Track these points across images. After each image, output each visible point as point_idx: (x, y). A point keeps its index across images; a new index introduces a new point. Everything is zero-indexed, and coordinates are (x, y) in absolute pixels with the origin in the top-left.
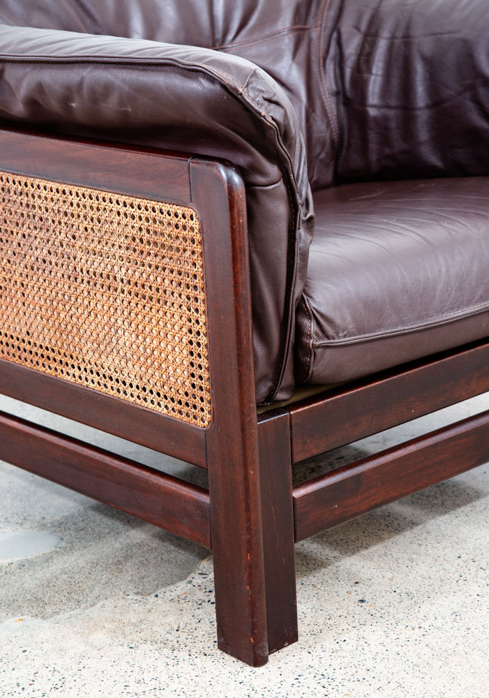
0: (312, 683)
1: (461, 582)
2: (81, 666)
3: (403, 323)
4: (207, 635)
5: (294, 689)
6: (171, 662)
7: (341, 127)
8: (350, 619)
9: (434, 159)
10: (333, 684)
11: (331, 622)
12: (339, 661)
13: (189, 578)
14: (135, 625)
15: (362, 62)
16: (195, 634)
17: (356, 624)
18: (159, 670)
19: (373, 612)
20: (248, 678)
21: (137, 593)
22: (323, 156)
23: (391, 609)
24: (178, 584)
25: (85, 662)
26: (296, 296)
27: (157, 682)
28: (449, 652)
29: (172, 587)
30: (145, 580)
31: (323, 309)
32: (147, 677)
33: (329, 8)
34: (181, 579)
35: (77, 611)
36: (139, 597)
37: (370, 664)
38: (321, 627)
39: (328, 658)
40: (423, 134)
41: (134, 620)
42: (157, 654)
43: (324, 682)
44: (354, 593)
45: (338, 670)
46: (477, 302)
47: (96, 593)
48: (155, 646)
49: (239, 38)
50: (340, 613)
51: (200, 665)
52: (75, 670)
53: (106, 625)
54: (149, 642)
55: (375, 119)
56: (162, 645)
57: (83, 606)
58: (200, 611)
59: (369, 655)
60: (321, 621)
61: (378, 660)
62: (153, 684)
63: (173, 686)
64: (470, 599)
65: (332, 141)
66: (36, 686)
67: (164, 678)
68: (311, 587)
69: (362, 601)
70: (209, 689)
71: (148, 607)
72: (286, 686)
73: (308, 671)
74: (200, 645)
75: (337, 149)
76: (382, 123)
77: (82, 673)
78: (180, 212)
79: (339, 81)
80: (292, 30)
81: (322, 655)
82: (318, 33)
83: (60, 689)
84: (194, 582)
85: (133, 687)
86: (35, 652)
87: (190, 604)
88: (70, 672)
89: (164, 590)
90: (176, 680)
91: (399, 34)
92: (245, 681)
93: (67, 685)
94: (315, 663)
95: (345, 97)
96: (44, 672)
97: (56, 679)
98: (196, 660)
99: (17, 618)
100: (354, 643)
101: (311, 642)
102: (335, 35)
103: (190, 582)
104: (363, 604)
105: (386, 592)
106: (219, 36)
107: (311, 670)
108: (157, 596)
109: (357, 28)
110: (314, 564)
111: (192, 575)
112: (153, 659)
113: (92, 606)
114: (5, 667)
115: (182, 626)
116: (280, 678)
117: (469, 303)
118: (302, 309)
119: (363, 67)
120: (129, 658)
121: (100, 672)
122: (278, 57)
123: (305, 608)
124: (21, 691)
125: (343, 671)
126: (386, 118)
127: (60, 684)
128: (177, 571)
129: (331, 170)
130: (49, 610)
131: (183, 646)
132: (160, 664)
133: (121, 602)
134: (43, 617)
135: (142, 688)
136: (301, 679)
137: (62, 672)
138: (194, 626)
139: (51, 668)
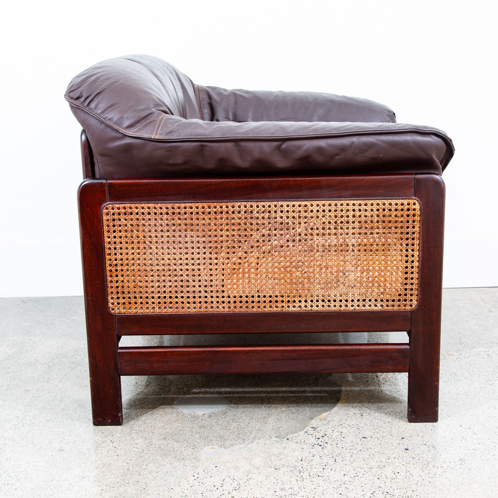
1: (463, 441)
2: (248, 478)
4: (318, 465)
6: (299, 479)
8: (401, 460)
11: (389, 461)
12: (396, 485)
13: (306, 430)
14: (277, 456)
16: (312, 463)
17: (404, 463)
18: (293, 483)
19: (414, 456)
21: (277, 437)
23: (424, 455)
24: (299, 433)
25: (250, 475)
28: (460, 483)
29: (296, 435)
30: (280, 429)
32: (286, 487)
34: (301, 430)
35: (244, 445)
36: (278, 439)
37: (414, 487)
38: (384, 464)
39: (390, 482)
41: (276, 453)
42: (291, 474)
44: (401, 444)
45: (396, 489)
47: (253, 435)
48: (290, 469)
50: (394, 456)
51: (316, 482)
52: (245, 480)
53: (260, 454)
54: (286, 467)
56: (294, 469)
57: (247, 442)
58: (313, 450)
59: (413, 482)
60: (384, 460)
61: (419, 485)
62: (290, 491)
63: (302, 493)
64: (470, 451)
66: (224, 487)
67: (296, 488)
68: (377, 439)
69: (407, 449)
71: (284, 445)
73: (378, 490)
74: (315, 470)
77: (249, 482)
81: (386, 480)
83: (238, 490)
84: (309, 431)
85: (279, 493)
86: (222, 468)
87: (308, 445)
88: (243, 481)
89: (292, 436)
90: (303, 490)
92: (343, 493)
93: (242, 488)
94: (382, 485)
96: (228, 480)
97: (235, 484)
98: (313, 479)
99: (210, 447)
100: (404, 475)
101: (379, 472)
103: (306, 432)
104: (407, 451)
105: (421, 444)
107: (380, 489)
108: (288, 439)
111: (307, 428)
112: (289, 476)
113: (252, 443)
114: (206, 475)
115: (304, 458)
116: (363, 493)
120: (275, 475)
121: (259, 483)
124: (216, 490)
125: (399, 491)
127: (237, 487)
128: (298, 425)
130: (228, 443)
131: (305, 470)
132: (293, 479)
133: (268, 442)
134: (225, 447)
135: (284, 493)
136: (375, 494)
137: (238, 480)
138: (311, 458)
139: (232, 478)
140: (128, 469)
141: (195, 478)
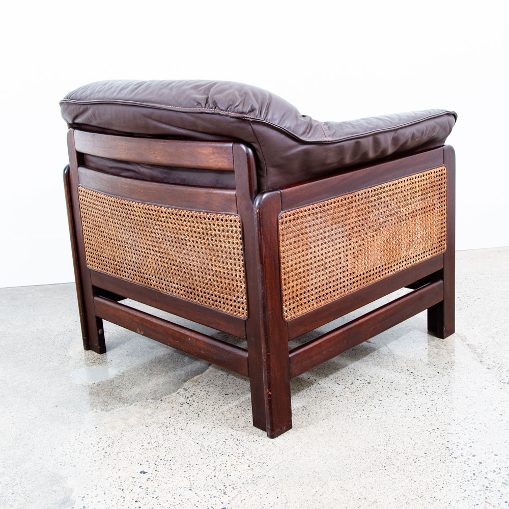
0: (231, 443)
2: (122, 435)
4: (183, 420)
5: (222, 447)
6: (165, 433)
10: (242, 444)
11: (244, 413)
13: (178, 391)
14: (150, 415)
16: (178, 419)
18: (159, 437)
20: (201, 441)
21: (152, 399)
24: (173, 394)
25: (124, 433)
27: (157, 443)
28: (299, 426)
29: (169, 396)
30: (157, 392)
32: (153, 441)
34: (174, 392)
35: (123, 408)
36: (153, 401)
38: (239, 415)
41: (149, 412)
42: (159, 429)
43: (237, 442)
45: (244, 436)
48: (159, 425)
51: (179, 435)
52: (119, 437)
53: (136, 415)
54: (155, 424)
56: (162, 425)
57: (126, 405)
58: (182, 408)
60: (239, 412)
62: (156, 444)
63: (165, 445)
64: (311, 399)
66: (100, 445)
67: (161, 441)
68: (236, 395)
70: (182, 447)
71: (157, 406)
72: (219, 445)
73: (230, 437)
74: (180, 425)
77: (122, 438)
81: (238, 429)
83: (111, 447)
84: (180, 392)
85: (146, 446)
86: (101, 428)
87: (177, 404)
88: (117, 438)
89: (165, 397)
90: (167, 442)
92: (200, 442)
93: (115, 444)
96: (104, 438)
97: (109, 442)
98: (177, 432)
99: (94, 411)
101: (233, 423)
103: (178, 393)
107: (232, 437)
108: (162, 400)
111: (180, 389)
112: (157, 432)
113: (130, 405)
114: (86, 435)
115: (172, 415)
116: (217, 441)
120: (145, 432)
121: (131, 439)
124: (93, 447)
127: (111, 444)
128: (172, 388)
130: (110, 407)
131: (171, 425)
132: (160, 434)
133: (144, 403)
134: (106, 411)
135: (150, 446)
136: (226, 441)
137: (113, 438)
138: (178, 415)
139: (108, 436)
140: (20, 435)
141: (76, 438)
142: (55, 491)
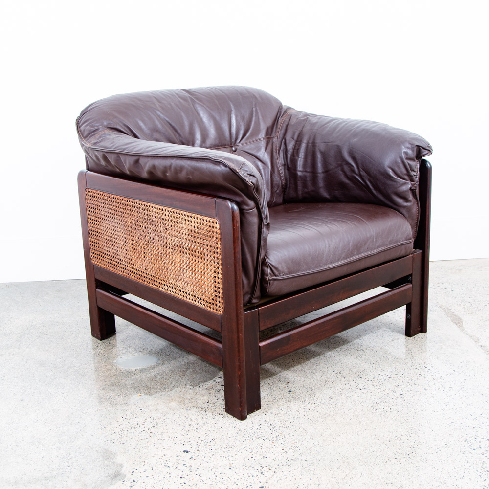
0: (266, 428)
1: (334, 383)
2: (165, 417)
3: (309, 269)
4: (221, 405)
5: (258, 431)
7: (286, 179)
8: (284, 399)
9: (326, 195)
10: (275, 429)
11: (276, 401)
12: (278, 418)
13: (214, 379)
14: (189, 400)
15: (295, 152)
16: (216, 405)
17: (287, 402)
18: (199, 420)
19: (295, 396)
20: (238, 425)
21: (191, 385)
22: (278, 191)
23: (302, 395)
24: (209, 382)
25: (167, 416)
26: (261, 257)
27: (198, 426)
28: (327, 415)
29: (206, 383)
30: (195, 379)
31: (273, 263)
32: (194, 423)
33: (281, 130)
34: (211, 380)
35: (164, 393)
36: (192, 387)
37: (292, 420)
38: (271, 403)
39: (274, 417)
40: (321, 184)
41: (189, 398)
42: (198, 413)
43: (271, 427)
44: (287, 388)
45: (277, 422)
46: (342, 260)
47: (173, 385)
48: (198, 410)
49: (242, 142)
50: (280, 396)
51: (217, 419)
52: (162, 419)
53: (177, 399)
54: (195, 408)
55: (300, 176)
56: (201, 409)
57: (167, 390)
58: (218, 394)
59: (291, 416)
60: (271, 400)
61: (296, 418)
62: (196, 426)
63: (205, 428)
64: (338, 391)
65: (282, 185)
66: (145, 425)
67: (201, 424)
68: (268, 384)
69: (290, 391)
70: (220, 430)
71: (196, 392)
72: (254, 429)
73: (264, 423)
74: (218, 410)
75: (284, 188)
76: (304, 179)
77: (165, 420)
78: (211, 221)
79: (285, 160)
80: (265, 138)
81: (271, 415)
82: (276, 140)
83: (156, 427)
84: (216, 380)
85: (187, 428)
86: (145, 410)
87: (214, 391)
88: (160, 420)
89: (203, 384)
90: (206, 425)
91: (311, 142)
92: (236, 426)
93: (159, 426)
94: (268, 419)
95: (288, 167)
96: (149, 419)
97: (154, 423)
98: (215, 416)
99: (138, 395)
100: (285, 410)
101: (267, 409)
102: (283, 141)
103: (214, 381)
104: (290, 393)
105: (301, 387)
106: (233, 141)
107: (265, 422)
108: (199, 387)
109: (293, 138)
110: (269, 374)
111: (216, 378)
112: (197, 415)
113: (171, 390)
114: (132, 416)
115: (210, 401)
116: (252, 426)
117: (338, 260)
118: (264, 263)
119: (295, 154)
120: (186, 415)
121: (173, 421)
122: (259, 149)
123: (265, 394)
124: (139, 427)
125: (280, 423)
126: (305, 176)
127: (156, 425)
128: (209, 376)
129: (282, 198)
130: (152, 391)
131: (210, 410)
132: (200, 418)
133: (184, 389)
134: (150, 395)
135: (191, 428)
136: (261, 426)
137: (157, 419)
138: (215, 401)
139: (152, 418)
140: (72, 414)
141: (124, 418)
142: (107, 466)
